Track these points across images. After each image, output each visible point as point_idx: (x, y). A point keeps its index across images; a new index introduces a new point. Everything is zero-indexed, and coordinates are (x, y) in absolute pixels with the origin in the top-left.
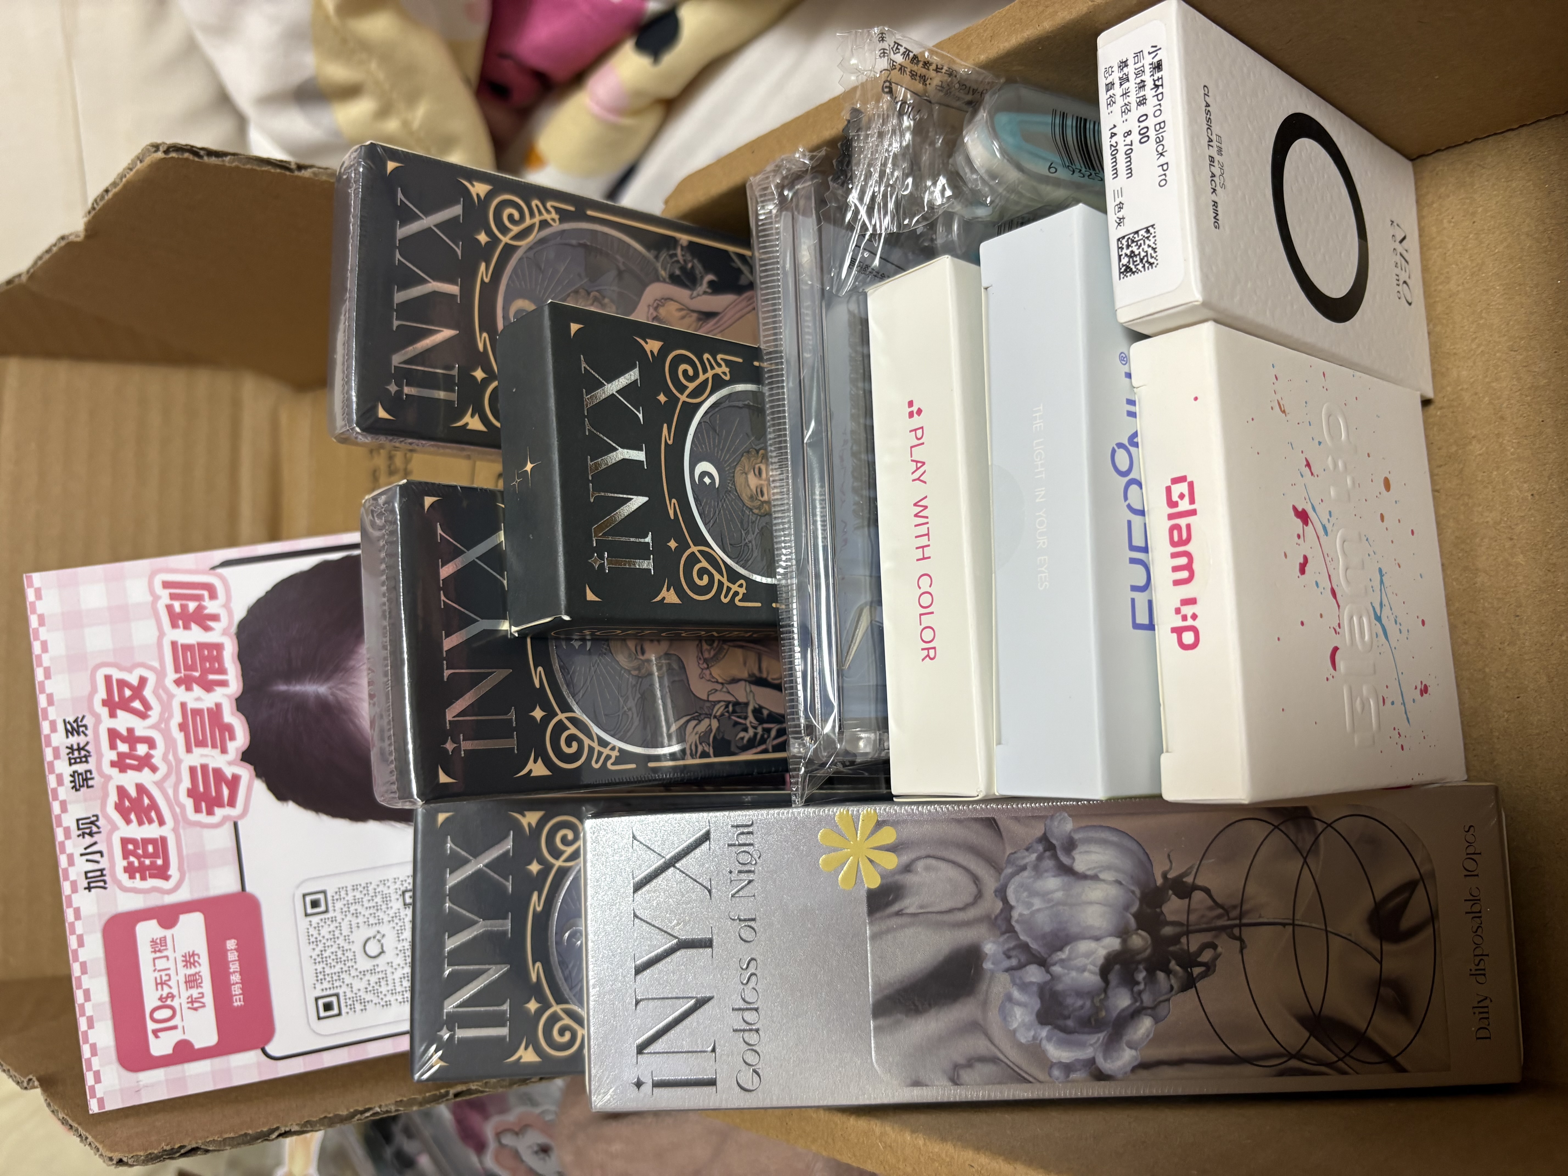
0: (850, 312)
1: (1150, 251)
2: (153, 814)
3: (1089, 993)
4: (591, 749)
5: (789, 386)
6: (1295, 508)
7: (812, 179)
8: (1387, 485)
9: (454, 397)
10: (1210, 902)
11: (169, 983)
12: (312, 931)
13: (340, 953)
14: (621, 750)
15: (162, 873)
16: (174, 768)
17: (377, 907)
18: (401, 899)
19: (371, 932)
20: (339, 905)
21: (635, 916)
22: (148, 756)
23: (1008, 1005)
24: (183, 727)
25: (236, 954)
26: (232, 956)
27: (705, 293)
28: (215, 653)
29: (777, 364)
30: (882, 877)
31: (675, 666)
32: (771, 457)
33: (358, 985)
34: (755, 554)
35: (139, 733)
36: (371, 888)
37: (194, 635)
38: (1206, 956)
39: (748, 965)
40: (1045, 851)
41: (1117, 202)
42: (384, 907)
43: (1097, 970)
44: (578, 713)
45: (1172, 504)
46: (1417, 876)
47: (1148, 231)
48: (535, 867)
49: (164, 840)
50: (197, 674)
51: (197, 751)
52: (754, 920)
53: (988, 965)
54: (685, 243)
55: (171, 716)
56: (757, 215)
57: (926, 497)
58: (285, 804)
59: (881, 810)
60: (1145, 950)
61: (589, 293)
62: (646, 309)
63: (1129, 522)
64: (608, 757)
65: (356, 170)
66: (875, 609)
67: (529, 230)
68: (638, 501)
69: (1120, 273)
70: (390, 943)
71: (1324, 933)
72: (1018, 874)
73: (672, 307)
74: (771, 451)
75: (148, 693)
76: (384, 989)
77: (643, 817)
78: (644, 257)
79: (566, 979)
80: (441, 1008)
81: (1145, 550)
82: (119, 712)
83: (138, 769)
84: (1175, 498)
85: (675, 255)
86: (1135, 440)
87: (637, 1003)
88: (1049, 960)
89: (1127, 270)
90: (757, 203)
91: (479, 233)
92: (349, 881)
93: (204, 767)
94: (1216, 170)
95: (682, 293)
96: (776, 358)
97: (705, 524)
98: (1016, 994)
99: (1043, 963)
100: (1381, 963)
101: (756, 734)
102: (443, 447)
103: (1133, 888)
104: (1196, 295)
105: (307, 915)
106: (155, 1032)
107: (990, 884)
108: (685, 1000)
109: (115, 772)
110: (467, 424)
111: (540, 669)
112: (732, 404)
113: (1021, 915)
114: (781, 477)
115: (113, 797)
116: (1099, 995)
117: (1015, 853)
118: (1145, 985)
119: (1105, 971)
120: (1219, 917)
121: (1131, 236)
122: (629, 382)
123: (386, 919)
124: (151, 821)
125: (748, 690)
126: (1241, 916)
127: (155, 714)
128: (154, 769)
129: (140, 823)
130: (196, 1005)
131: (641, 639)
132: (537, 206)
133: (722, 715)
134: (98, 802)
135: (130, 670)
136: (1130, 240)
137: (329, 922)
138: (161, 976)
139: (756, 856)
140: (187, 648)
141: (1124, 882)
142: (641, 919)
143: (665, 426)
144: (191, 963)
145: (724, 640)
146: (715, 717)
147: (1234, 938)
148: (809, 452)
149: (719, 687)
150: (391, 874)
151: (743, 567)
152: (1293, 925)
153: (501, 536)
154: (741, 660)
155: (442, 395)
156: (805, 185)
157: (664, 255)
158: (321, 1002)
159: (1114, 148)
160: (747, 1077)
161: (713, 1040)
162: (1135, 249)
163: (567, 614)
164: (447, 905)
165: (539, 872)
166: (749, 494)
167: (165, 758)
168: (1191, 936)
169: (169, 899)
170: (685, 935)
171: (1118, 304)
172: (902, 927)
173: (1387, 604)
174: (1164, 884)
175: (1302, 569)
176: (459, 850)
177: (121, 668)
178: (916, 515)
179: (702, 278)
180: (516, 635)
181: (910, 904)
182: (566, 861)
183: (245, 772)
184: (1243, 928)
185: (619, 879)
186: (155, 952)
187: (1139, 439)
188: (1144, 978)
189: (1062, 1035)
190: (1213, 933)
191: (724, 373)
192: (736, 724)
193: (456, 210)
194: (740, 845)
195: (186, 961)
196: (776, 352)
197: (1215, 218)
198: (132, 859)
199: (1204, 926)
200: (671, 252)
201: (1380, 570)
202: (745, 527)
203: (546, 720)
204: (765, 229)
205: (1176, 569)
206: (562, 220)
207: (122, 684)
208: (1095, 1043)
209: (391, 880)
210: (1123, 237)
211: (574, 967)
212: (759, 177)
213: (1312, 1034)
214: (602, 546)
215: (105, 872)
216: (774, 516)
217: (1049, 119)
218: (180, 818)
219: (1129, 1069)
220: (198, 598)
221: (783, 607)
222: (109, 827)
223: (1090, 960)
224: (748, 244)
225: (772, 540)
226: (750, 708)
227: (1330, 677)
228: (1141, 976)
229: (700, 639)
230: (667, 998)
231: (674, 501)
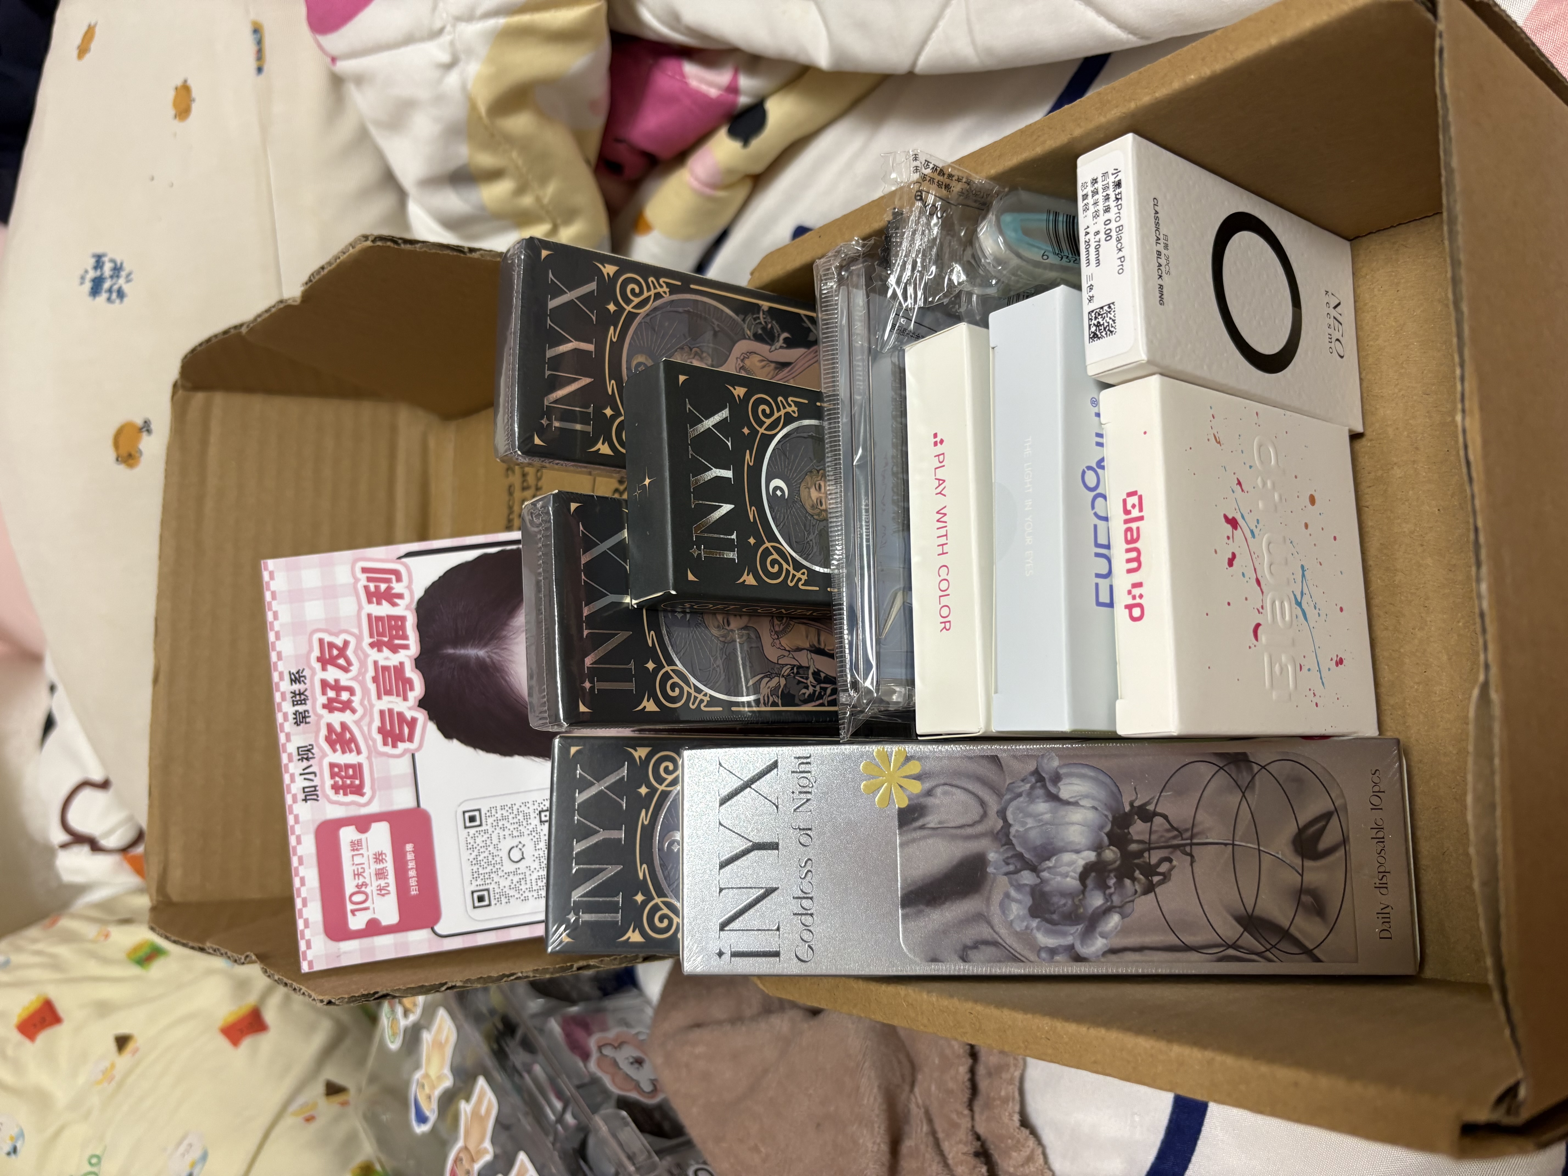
0: (893, 364)
1: (1111, 322)
2: (353, 745)
3: (1070, 894)
4: (689, 694)
5: (844, 420)
6: (1226, 517)
7: (863, 262)
8: (1312, 500)
9: (589, 429)
10: (1167, 826)
11: (364, 874)
12: (469, 840)
13: (490, 858)
14: (711, 696)
15: (358, 791)
16: (368, 711)
17: (519, 823)
18: (538, 817)
19: (515, 842)
20: (490, 820)
21: (720, 824)
22: (349, 702)
23: (1006, 900)
24: (375, 679)
25: (413, 854)
26: (410, 856)
27: (781, 347)
28: (400, 623)
29: (834, 404)
30: (910, 799)
31: (753, 635)
32: (828, 476)
33: (505, 883)
34: (815, 550)
35: (343, 683)
36: (515, 808)
37: (384, 609)
38: (1164, 868)
39: (806, 863)
40: (1037, 782)
41: (1089, 285)
42: (525, 823)
43: (1077, 876)
44: (680, 666)
45: (1127, 512)
46: (1332, 808)
47: (1110, 307)
48: (643, 790)
49: (360, 765)
50: (386, 639)
51: (386, 698)
52: (810, 829)
53: (990, 870)
54: (766, 309)
55: (366, 671)
56: (821, 290)
57: (945, 507)
58: (451, 741)
59: (910, 748)
60: (1115, 862)
61: (691, 350)
62: (735, 361)
63: (1095, 527)
64: (702, 701)
65: (519, 257)
66: (907, 593)
67: (647, 300)
68: (726, 508)
69: (1090, 338)
70: (529, 851)
71: (1257, 852)
72: (1015, 799)
73: (755, 359)
74: (829, 471)
75: (350, 653)
76: (523, 887)
77: (727, 750)
78: (734, 320)
79: (665, 879)
80: (570, 898)
81: (1108, 547)
82: (329, 667)
83: (342, 710)
84: (1129, 507)
85: (759, 318)
86: (1102, 464)
87: (721, 890)
88: (1039, 867)
89: (1094, 336)
90: (822, 280)
91: (609, 304)
92: (498, 803)
93: (391, 711)
94: (1163, 261)
95: (763, 348)
96: (834, 400)
97: (777, 526)
98: (1013, 893)
99: (1034, 869)
100: (1302, 876)
101: (815, 691)
102: (581, 467)
103: (1106, 813)
104: (1143, 356)
105: (466, 827)
106: (353, 912)
107: (994, 806)
108: (757, 890)
109: (324, 712)
110: (599, 449)
111: (652, 632)
112: (798, 435)
113: (1017, 831)
114: (836, 491)
115: (324, 732)
116: (1078, 896)
117: (1013, 783)
118: (1115, 889)
119: (1083, 877)
120: (1174, 837)
121: (1098, 310)
122: (721, 419)
123: (526, 832)
124: (351, 751)
125: (809, 657)
126: (1192, 838)
127: (354, 669)
128: (354, 711)
129: (344, 752)
130: (383, 892)
131: (727, 613)
132: (652, 281)
133: (789, 675)
134: (313, 735)
135: (336, 635)
136: (1097, 313)
137: (482, 833)
138: (358, 869)
139: (812, 781)
140: (379, 619)
141: (1099, 808)
142: (725, 827)
143: (748, 451)
144: (380, 860)
145: (792, 618)
146: (783, 676)
147: (1187, 854)
148: (857, 471)
149: (786, 653)
150: (531, 797)
151: (805, 559)
152: (1233, 845)
153: (625, 533)
154: (804, 633)
155: (578, 427)
156: (858, 267)
157: (749, 318)
158: (476, 895)
159: (1088, 243)
160: (803, 951)
161: (777, 921)
162: (1100, 320)
163: (674, 589)
164: (576, 818)
165: (647, 794)
166: (811, 503)
167: (362, 703)
168: (1152, 852)
169: (364, 811)
170: (757, 840)
171: (1088, 362)
172: (924, 838)
173: (1307, 593)
174: (1131, 811)
175: (1231, 563)
176: (586, 775)
177: (331, 634)
178: (938, 521)
179: (779, 336)
180: (636, 606)
181: (931, 820)
182: (667, 786)
183: (421, 716)
184: (1193, 847)
185: (708, 797)
186: (353, 850)
187: (1105, 464)
188: (1114, 884)
189: (1049, 926)
190: (1170, 850)
191: (794, 412)
192: (799, 682)
193: (592, 286)
194: (801, 772)
195: (376, 858)
196: (834, 395)
197: (1160, 297)
198: (337, 779)
199: (1162, 844)
200: (755, 316)
201: (1302, 567)
202: (807, 529)
203: (656, 670)
204: (827, 299)
205: (1129, 561)
206: (671, 293)
207: (331, 645)
208: (1075, 932)
209: (531, 803)
210: (1093, 311)
211: (672, 868)
212: (823, 260)
213: (1245, 930)
214: (700, 541)
215: (317, 788)
216: (830, 520)
217: (1044, 217)
218: (372, 749)
219: (1101, 953)
220: (388, 581)
221: (836, 590)
222: (321, 754)
223: (1072, 868)
224: (813, 309)
225: (828, 539)
226: (811, 671)
227: (1252, 646)
228: (1112, 882)
229: (772, 616)
230: (743, 888)
231: (753, 508)
